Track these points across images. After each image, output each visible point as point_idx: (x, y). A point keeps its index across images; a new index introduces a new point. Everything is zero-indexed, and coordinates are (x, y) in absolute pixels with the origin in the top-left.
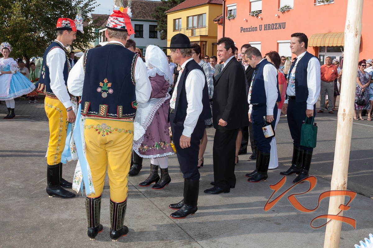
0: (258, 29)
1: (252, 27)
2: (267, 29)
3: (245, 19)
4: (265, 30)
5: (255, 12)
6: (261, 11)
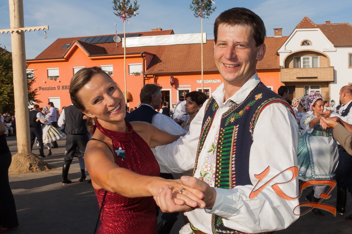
0: (57, 88)
1: (51, 87)
2: (65, 88)
3: (44, 82)
4: (62, 89)
5: (53, 77)
6: (58, 76)
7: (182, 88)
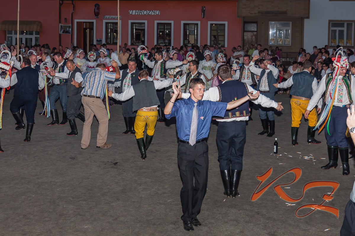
7: (110, 19)
